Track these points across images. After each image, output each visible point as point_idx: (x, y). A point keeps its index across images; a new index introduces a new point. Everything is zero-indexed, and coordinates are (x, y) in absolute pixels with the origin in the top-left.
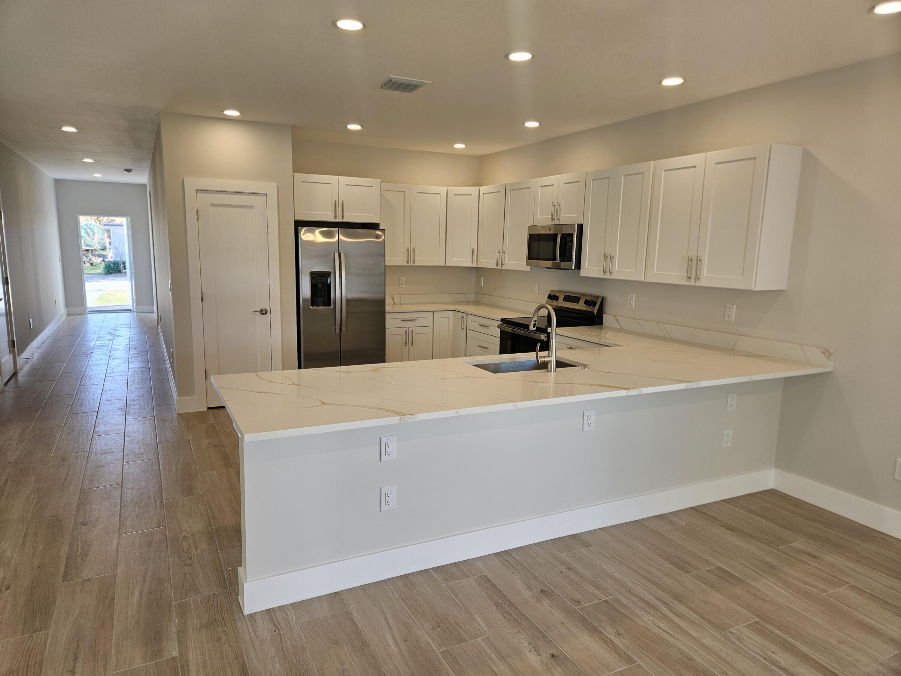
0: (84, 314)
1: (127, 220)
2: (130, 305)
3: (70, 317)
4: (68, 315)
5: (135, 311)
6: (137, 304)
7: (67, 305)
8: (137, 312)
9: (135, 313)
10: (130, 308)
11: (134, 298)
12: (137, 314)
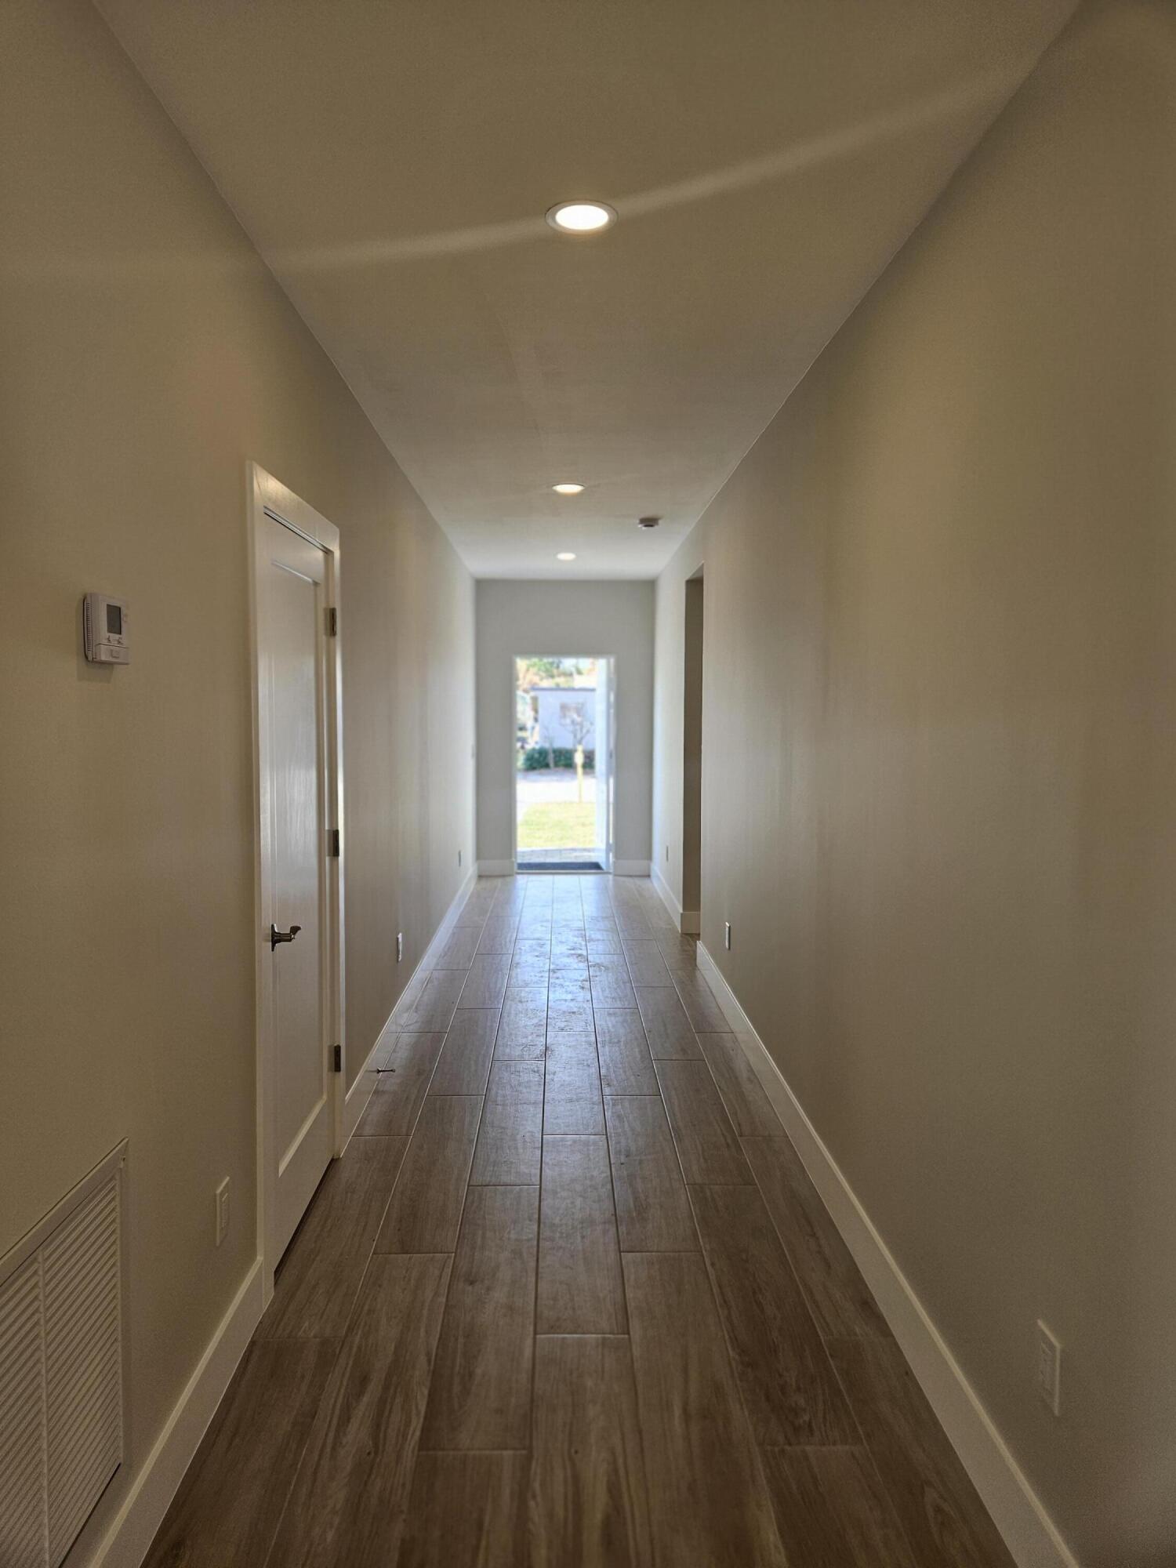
0: (510, 875)
1: (608, 664)
2: (599, 850)
3: (484, 883)
4: (480, 877)
5: (611, 871)
6: (616, 857)
7: (479, 856)
8: (615, 875)
9: (611, 877)
10: (599, 857)
11: (611, 841)
12: (614, 880)
